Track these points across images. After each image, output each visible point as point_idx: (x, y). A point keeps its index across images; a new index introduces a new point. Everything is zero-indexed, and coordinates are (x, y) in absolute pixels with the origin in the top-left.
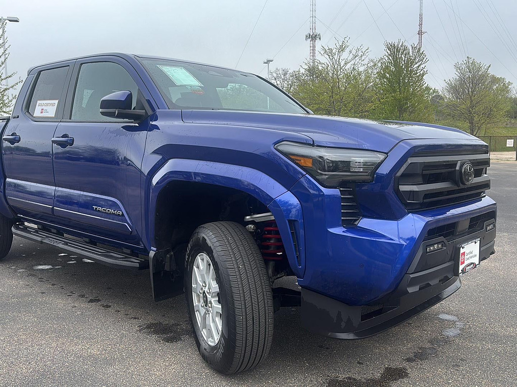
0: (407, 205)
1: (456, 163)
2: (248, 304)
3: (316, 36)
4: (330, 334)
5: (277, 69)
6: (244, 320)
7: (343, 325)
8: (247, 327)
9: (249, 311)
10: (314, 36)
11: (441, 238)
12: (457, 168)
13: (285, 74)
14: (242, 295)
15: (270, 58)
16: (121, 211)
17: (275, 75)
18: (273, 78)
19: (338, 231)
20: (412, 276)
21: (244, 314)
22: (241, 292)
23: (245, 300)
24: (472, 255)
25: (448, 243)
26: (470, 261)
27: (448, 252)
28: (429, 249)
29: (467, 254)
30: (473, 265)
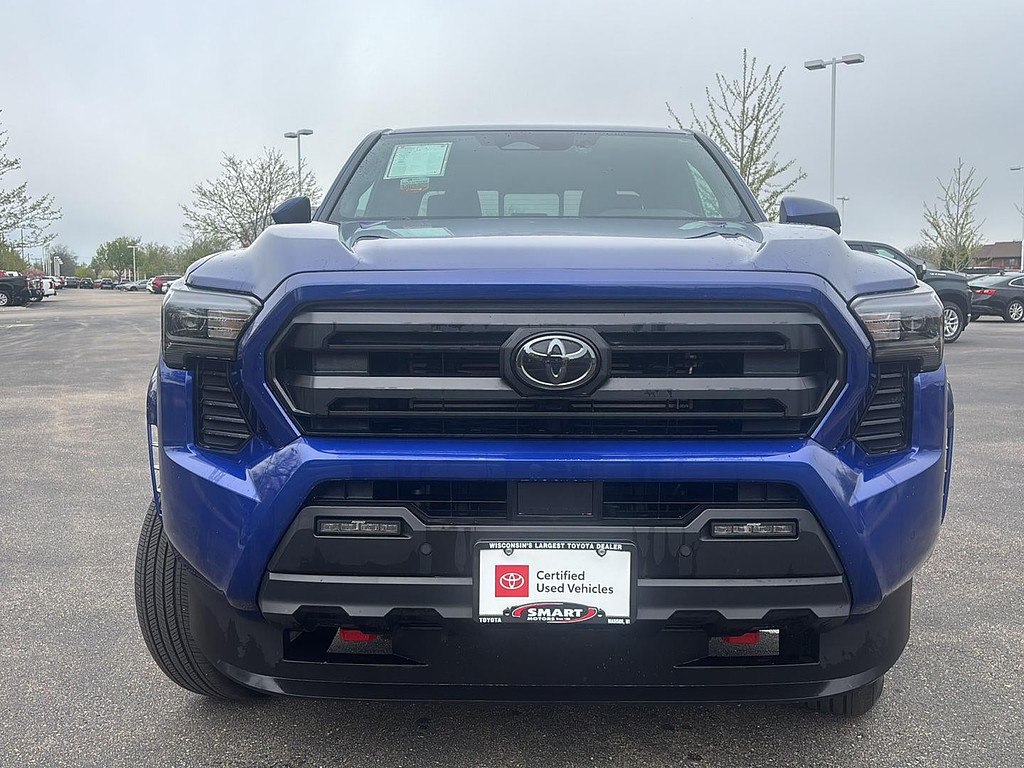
1: (505, 330)
11: (401, 511)
20: (273, 577)
24: (578, 583)
25: (423, 527)
26: (567, 597)
27: (426, 549)
28: (328, 527)
29: (541, 575)
30: (578, 612)
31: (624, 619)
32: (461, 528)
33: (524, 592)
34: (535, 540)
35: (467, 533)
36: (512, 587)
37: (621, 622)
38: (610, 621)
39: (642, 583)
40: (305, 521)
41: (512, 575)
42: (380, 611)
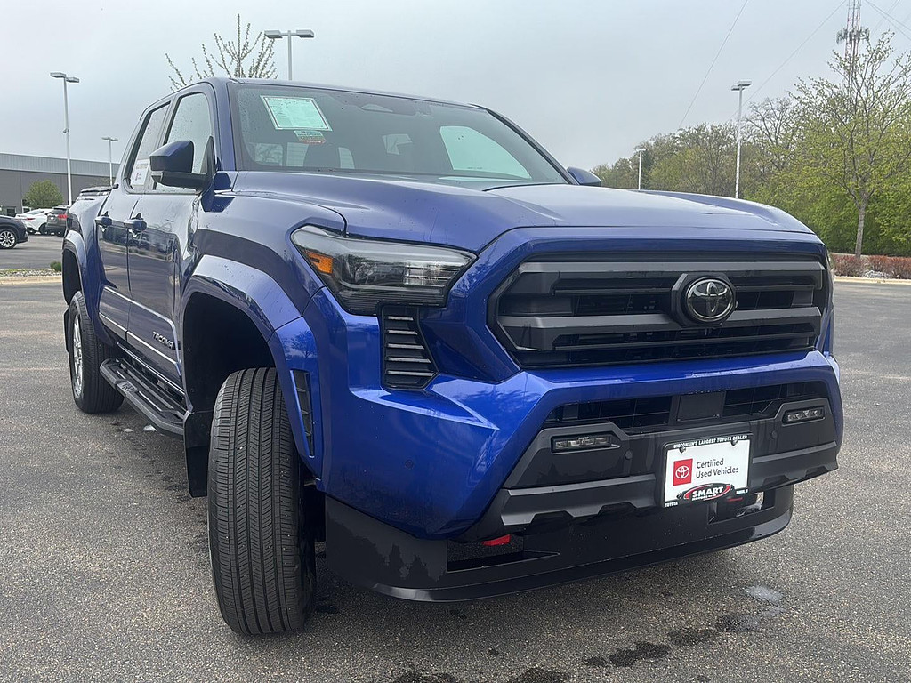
0: (518, 355)
1: (674, 276)
2: (241, 514)
3: (859, 33)
4: (375, 586)
5: (767, 100)
6: (232, 542)
7: (404, 572)
8: (237, 555)
9: (241, 526)
10: (855, 33)
11: (610, 426)
12: (676, 287)
13: (782, 110)
14: (231, 498)
15: (744, 80)
16: (173, 341)
17: (763, 112)
18: (759, 117)
19: (374, 395)
20: (512, 493)
21: (232, 531)
22: (231, 492)
23: (235, 508)
24: (719, 468)
25: (628, 438)
26: (714, 479)
27: (629, 455)
28: (559, 445)
29: (700, 465)
30: (721, 488)
31: (745, 489)
32: (652, 435)
33: (688, 480)
34: (699, 438)
35: (656, 438)
36: (682, 477)
37: (743, 492)
38: (738, 493)
39: (755, 461)
40: (541, 442)
41: (683, 467)
42: (594, 510)
